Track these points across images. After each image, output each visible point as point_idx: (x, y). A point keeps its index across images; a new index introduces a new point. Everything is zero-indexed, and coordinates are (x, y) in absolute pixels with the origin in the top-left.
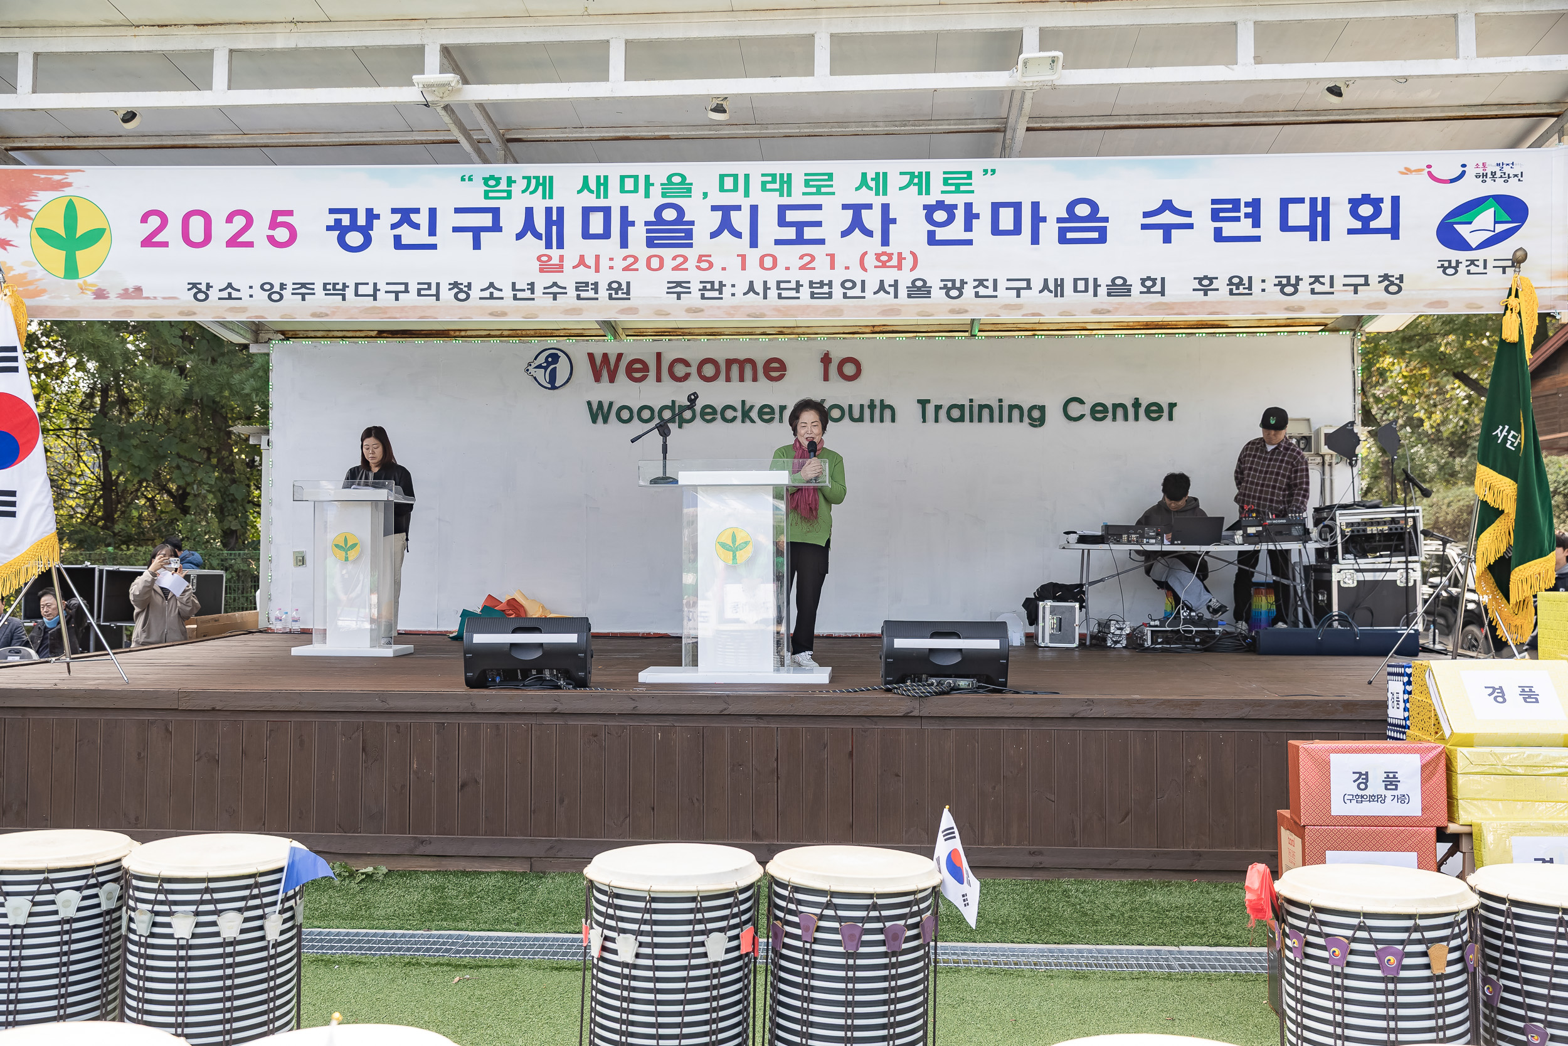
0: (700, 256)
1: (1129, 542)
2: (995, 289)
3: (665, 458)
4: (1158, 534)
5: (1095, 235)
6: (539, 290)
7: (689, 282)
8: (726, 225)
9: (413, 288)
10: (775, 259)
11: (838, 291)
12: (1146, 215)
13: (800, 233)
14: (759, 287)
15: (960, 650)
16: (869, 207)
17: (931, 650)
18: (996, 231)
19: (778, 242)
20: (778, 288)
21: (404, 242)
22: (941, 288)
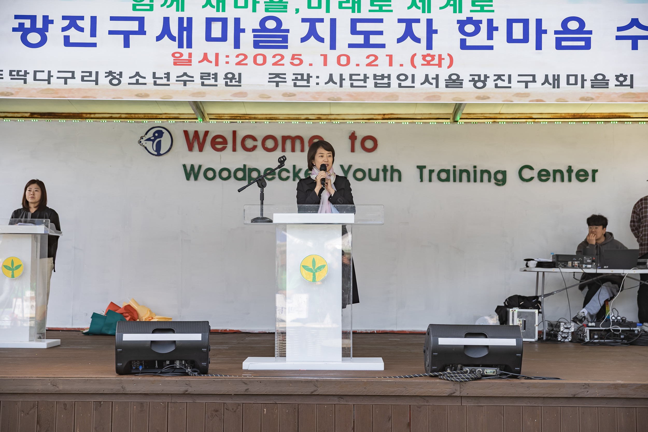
0: (294, 55)
1: (573, 267)
2: (510, 82)
3: (262, 203)
4: (593, 261)
5: (582, 43)
6: (173, 78)
7: (285, 74)
8: (312, 32)
9: (78, 75)
10: (348, 58)
11: (394, 82)
12: (619, 29)
13: (367, 39)
14: (336, 79)
15: (487, 346)
16: (418, 21)
17: (466, 347)
18: (510, 39)
19: (351, 46)
20: (351, 79)
21: (71, 41)
22: (470, 81)
